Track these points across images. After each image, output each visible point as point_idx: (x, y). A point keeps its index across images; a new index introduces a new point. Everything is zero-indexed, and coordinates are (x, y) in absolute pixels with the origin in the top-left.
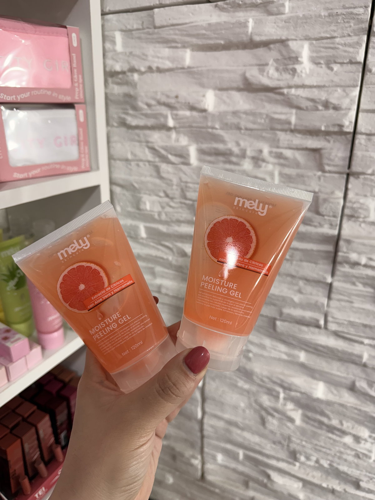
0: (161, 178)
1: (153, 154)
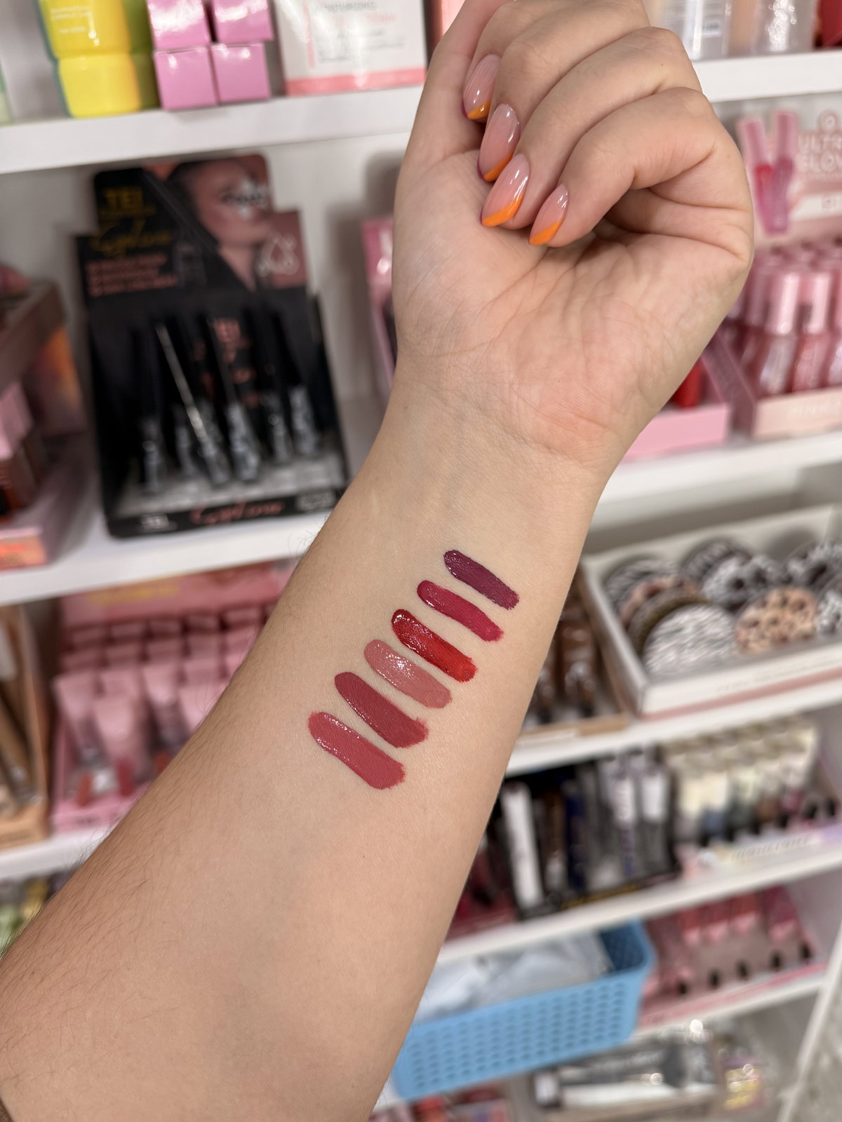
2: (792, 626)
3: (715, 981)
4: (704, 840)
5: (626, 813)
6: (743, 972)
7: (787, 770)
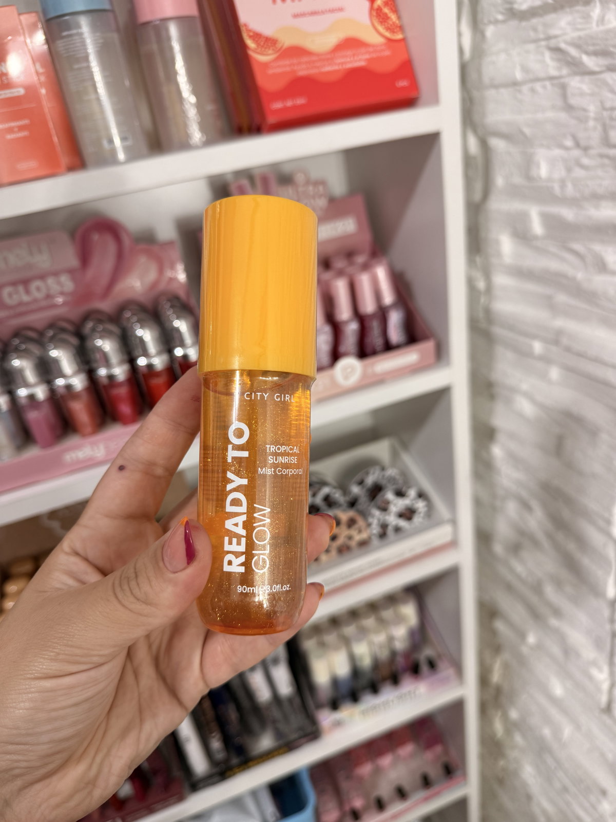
0: (569, 108)
1: (559, 60)
2: (350, 538)
3: (380, 805)
4: (335, 705)
5: (263, 694)
6: (401, 794)
7: (391, 639)
